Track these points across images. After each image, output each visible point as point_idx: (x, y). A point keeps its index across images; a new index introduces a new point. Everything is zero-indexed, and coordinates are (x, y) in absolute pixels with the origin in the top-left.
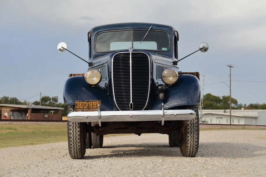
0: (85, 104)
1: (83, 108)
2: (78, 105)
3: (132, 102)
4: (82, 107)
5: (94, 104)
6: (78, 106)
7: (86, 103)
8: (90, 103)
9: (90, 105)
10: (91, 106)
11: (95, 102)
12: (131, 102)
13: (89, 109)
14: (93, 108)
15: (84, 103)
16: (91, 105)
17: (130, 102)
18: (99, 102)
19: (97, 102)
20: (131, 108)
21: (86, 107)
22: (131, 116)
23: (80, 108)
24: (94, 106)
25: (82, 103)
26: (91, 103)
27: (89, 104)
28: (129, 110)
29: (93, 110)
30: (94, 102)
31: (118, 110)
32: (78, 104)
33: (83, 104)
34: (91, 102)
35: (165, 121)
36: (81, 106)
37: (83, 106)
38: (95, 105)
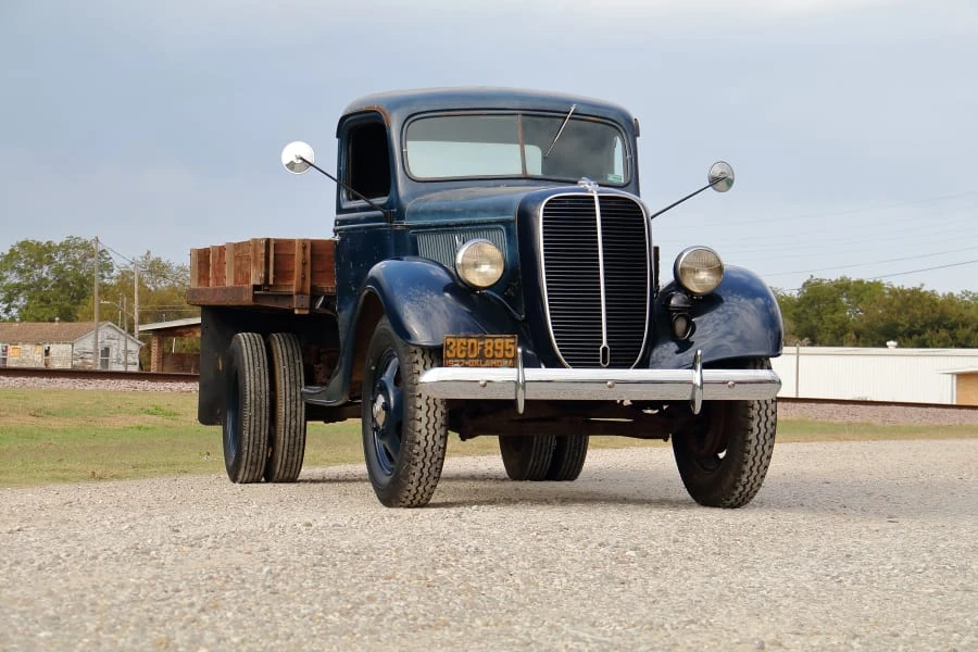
0: (472, 345)
1: (466, 358)
2: (452, 347)
3: (608, 342)
4: (463, 355)
5: (497, 347)
6: (451, 352)
7: (474, 341)
8: (487, 341)
9: (486, 350)
10: (489, 351)
11: (501, 341)
12: (604, 344)
13: (482, 360)
14: (494, 357)
15: (471, 341)
16: (491, 348)
17: (601, 342)
18: (512, 341)
19: (508, 341)
20: (605, 362)
21: (475, 355)
22: (609, 383)
23: (456, 357)
24: (499, 351)
25: (464, 341)
26: (489, 344)
27: (483, 346)
28: (597, 366)
29: (494, 362)
30: (497, 341)
31: (562, 366)
32: (451, 343)
33: (467, 346)
34: (491, 341)
35: (705, 403)
36: (461, 352)
37: (467, 351)
38: (501, 348)
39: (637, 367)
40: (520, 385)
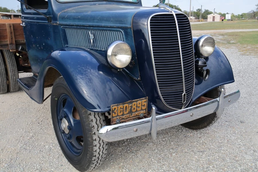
0: (126, 107)
1: (123, 115)
2: (115, 111)
3: (186, 91)
4: (121, 114)
5: (138, 105)
6: (115, 113)
7: (127, 105)
8: (133, 104)
9: (133, 108)
10: (134, 108)
11: (140, 102)
12: (184, 92)
13: (132, 114)
14: (137, 111)
15: (125, 105)
16: (135, 107)
18: (145, 100)
19: (143, 101)
20: (184, 101)
21: (128, 112)
23: (118, 115)
24: (139, 107)
25: (121, 106)
26: (134, 105)
27: (132, 107)
29: (137, 113)
30: (138, 102)
32: (115, 109)
33: (123, 108)
34: (135, 103)
36: (120, 112)
37: (123, 111)
38: (140, 105)
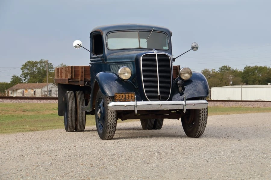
0: (123, 95)
1: (121, 99)
2: (117, 96)
3: (160, 94)
4: (120, 98)
5: (129, 96)
6: (117, 97)
7: (123, 94)
8: (126, 95)
10: (127, 97)
11: (131, 94)
12: (159, 94)
13: (125, 100)
14: (129, 99)
15: (122, 94)
16: (128, 96)
18: (133, 94)
20: (159, 99)
21: (123, 98)
22: (160, 105)
23: (118, 99)
24: (130, 97)
25: (120, 94)
26: (127, 95)
27: (126, 96)
28: (157, 100)
29: (129, 100)
30: (129, 94)
31: (148, 101)
32: (117, 95)
33: (121, 96)
34: (128, 94)
35: (187, 110)
38: (131, 96)
39: (168, 100)
40: (136, 106)
